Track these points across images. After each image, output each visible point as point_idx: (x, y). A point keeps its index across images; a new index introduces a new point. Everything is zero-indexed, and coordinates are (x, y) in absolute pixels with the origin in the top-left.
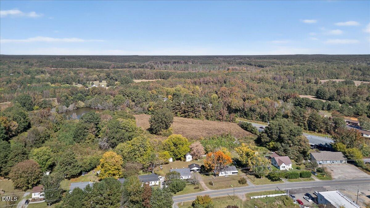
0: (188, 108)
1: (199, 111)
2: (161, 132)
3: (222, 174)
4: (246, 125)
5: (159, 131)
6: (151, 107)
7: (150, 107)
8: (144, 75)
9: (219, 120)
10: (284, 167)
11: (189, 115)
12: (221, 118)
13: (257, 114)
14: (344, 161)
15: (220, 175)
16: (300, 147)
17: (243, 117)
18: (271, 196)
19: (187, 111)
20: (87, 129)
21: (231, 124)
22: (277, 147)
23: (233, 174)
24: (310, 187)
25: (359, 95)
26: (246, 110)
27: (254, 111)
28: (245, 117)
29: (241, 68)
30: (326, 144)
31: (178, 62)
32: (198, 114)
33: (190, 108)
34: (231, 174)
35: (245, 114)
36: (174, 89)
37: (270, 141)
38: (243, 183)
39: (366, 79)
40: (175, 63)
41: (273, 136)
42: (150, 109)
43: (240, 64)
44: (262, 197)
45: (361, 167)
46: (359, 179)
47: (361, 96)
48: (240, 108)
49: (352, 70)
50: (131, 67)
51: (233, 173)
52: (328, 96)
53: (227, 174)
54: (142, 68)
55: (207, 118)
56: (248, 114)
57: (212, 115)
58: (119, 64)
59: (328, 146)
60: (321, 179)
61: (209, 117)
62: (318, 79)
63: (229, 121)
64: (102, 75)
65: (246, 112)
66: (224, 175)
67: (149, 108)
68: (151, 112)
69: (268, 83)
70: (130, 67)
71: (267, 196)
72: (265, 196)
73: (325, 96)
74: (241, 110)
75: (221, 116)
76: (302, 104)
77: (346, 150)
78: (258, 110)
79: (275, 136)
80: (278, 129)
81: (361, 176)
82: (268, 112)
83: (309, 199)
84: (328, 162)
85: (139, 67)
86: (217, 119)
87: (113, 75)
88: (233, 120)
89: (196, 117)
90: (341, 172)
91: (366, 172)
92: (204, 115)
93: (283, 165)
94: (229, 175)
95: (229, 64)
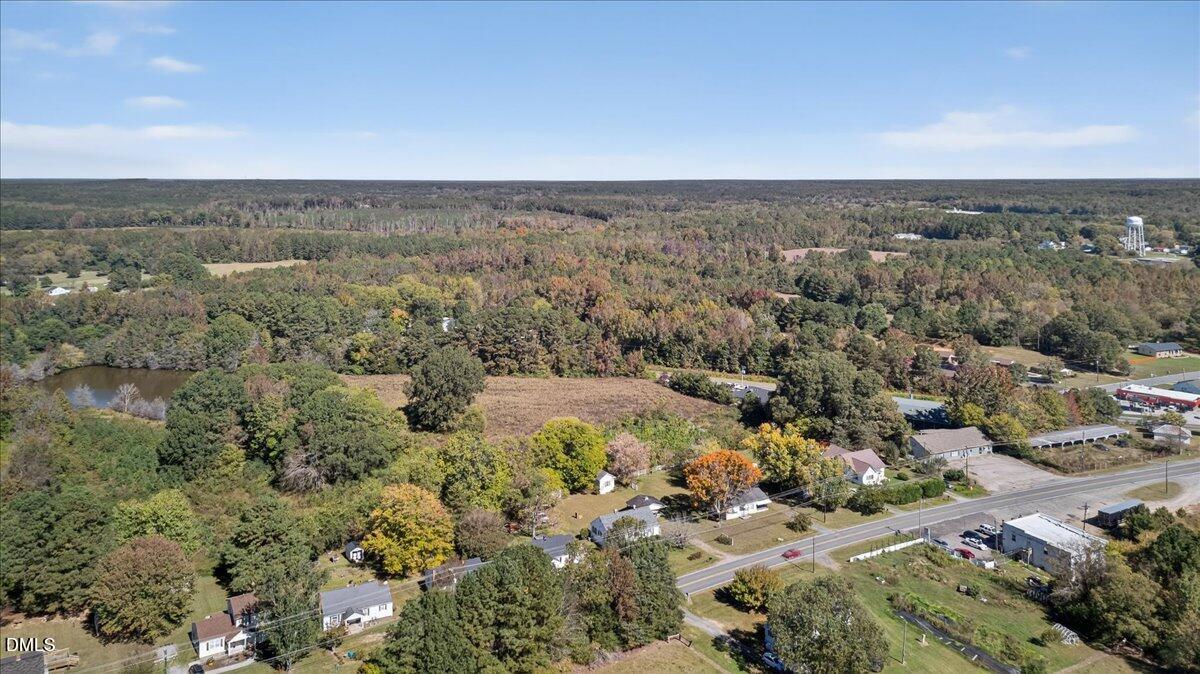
0: (496, 342)
1: (533, 353)
2: (451, 423)
3: (734, 514)
4: (688, 380)
5: (445, 420)
6: (363, 349)
7: (358, 350)
8: (236, 248)
9: (595, 374)
10: (872, 477)
11: (497, 366)
12: (601, 366)
13: (696, 348)
14: (987, 449)
15: (729, 517)
16: (882, 423)
17: (654, 360)
18: (892, 548)
19: (492, 353)
20: (216, 431)
21: (636, 382)
22: (825, 431)
23: (760, 511)
24: (958, 517)
25: (917, 287)
26: (664, 339)
27: (687, 341)
28: (660, 361)
29: (541, 220)
30: (920, 413)
31: (320, 203)
32: (527, 359)
33: (501, 345)
34: (755, 511)
35: (662, 353)
36: (394, 289)
37: (797, 415)
38: (804, 529)
39: (890, 245)
40: (309, 204)
41: (808, 401)
42: (357, 356)
43: (528, 207)
44: (874, 553)
45: (1026, 457)
46: (1043, 486)
47: (924, 288)
48: (648, 334)
49: (849, 223)
50: (155, 220)
51: (758, 507)
52: (837, 290)
53: (746, 512)
54: (198, 224)
55: (559, 372)
56: (670, 352)
57: (573, 362)
58: (106, 213)
59: (925, 416)
60: (966, 495)
61: (565, 366)
62: (778, 247)
63: (626, 375)
64: (71, 250)
65: (662, 345)
66: (740, 513)
67: (353, 354)
68: (362, 365)
69: (654, 261)
70: (150, 222)
71: (883, 551)
72: (880, 551)
73: (828, 294)
74: (648, 341)
75: (600, 360)
76: (792, 316)
77: (988, 422)
78: (699, 338)
79: (813, 402)
80: (821, 380)
81: (1044, 480)
82: (730, 341)
83: (979, 543)
84: (955, 454)
85: (186, 222)
86: (588, 372)
87: (123, 251)
88: (637, 372)
89: (521, 370)
90: (994, 476)
91: (1046, 470)
92: (546, 363)
93: (870, 472)
94: (752, 515)
95: (496, 207)
